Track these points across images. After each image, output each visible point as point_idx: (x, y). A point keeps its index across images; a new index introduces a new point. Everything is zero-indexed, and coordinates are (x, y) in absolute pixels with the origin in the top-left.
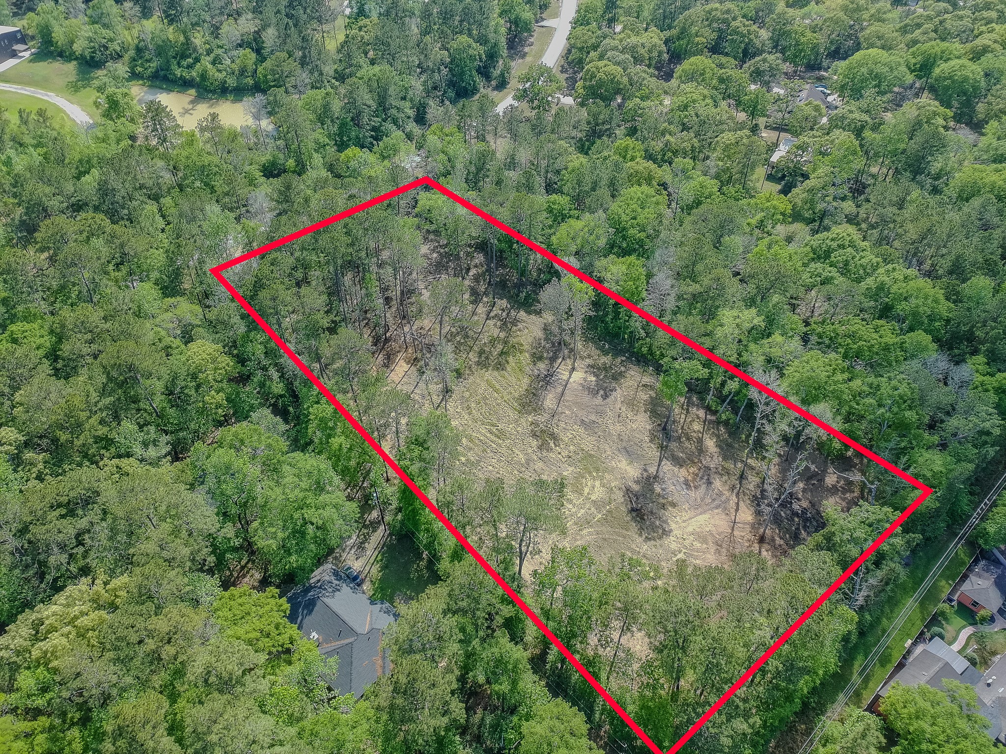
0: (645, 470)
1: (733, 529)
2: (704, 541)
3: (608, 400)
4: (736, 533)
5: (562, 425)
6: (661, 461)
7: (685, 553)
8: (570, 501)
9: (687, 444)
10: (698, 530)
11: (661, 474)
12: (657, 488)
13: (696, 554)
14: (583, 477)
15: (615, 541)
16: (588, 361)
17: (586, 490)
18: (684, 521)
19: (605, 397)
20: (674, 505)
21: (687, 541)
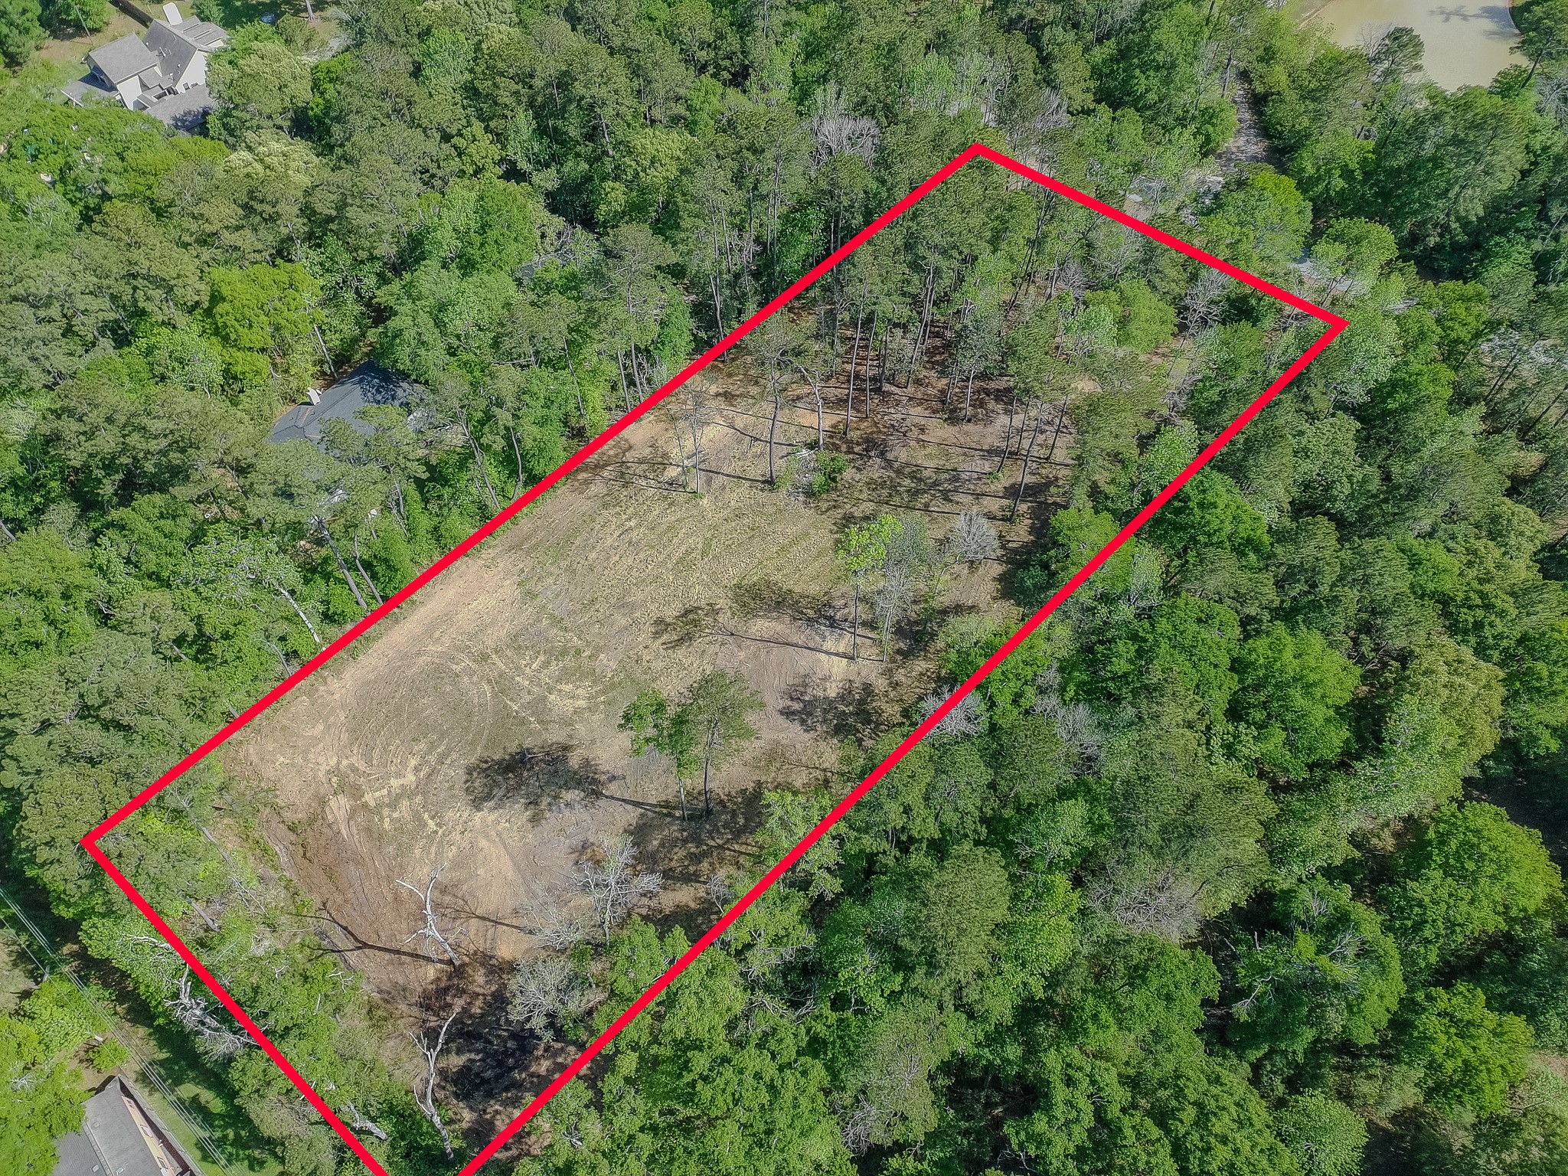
0: (614, 778)
1: (484, 919)
2: (458, 864)
3: (781, 719)
4: (474, 921)
5: (711, 649)
6: (636, 804)
7: (436, 832)
8: (546, 664)
9: (680, 853)
10: (480, 857)
11: (602, 802)
12: (572, 795)
13: (433, 850)
14: (594, 682)
15: (466, 729)
16: (881, 684)
17: (568, 688)
18: (499, 835)
19: (787, 713)
20: (535, 820)
21: (458, 837)
